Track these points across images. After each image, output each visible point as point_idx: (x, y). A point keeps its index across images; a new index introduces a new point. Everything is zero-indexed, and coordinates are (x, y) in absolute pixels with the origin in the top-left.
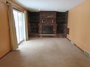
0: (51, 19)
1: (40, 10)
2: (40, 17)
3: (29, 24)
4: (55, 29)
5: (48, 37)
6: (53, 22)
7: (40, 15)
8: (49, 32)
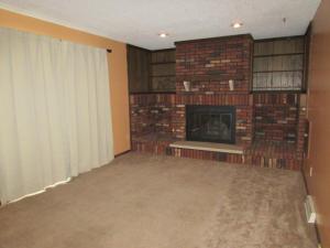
1: (163, 36)
2: (177, 68)
3: (132, 97)
4: (245, 123)
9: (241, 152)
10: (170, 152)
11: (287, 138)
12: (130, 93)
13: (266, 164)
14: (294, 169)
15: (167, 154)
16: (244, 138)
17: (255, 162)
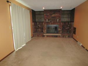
4: (60, 29)
5: (53, 36)
6: (58, 21)
7: (44, 14)
8: (54, 32)
9: (60, 35)
10: (44, 36)
11: (68, 32)
12: (33, 22)
13: (66, 37)
14: (71, 38)
15: (43, 37)
16: (60, 32)
17: (63, 37)
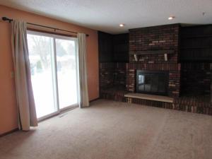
0: (162, 49)
1: (121, 25)
2: (131, 46)
3: (101, 64)
4: (175, 82)
5: (149, 103)
6: (166, 59)
7: (130, 41)
8: (155, 89)
9: (172, 101)
10: (125, 100)
13: (189, 110)
14: (209, 114)
16: (174, 92)
17: (181, 108)
